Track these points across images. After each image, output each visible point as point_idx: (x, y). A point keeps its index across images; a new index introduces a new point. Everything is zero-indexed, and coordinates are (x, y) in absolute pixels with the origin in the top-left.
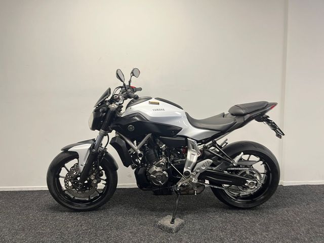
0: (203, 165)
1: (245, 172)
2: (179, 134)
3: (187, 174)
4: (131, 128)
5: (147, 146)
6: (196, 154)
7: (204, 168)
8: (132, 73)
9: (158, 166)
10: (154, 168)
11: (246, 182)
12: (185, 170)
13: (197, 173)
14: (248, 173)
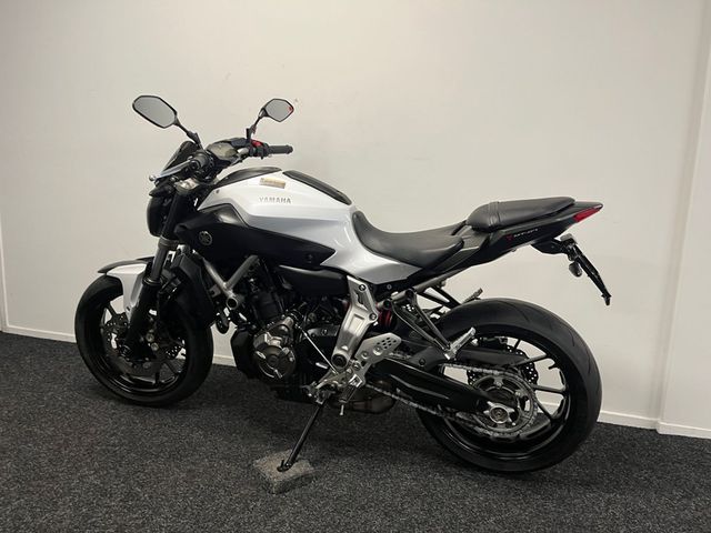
0: (377, 346)
1: (493, 380)
2: (326, 263)
3: (340, 361)
4: (205, 239)
5: (256, 283)
6: (366, 316)
7: (378, 354)
8: (264, 109)
9: (276, 332)
10: (266, 337)
11: (488, 407)
12: (337, 351)
13: (364, 363)
14: (499, 383)
